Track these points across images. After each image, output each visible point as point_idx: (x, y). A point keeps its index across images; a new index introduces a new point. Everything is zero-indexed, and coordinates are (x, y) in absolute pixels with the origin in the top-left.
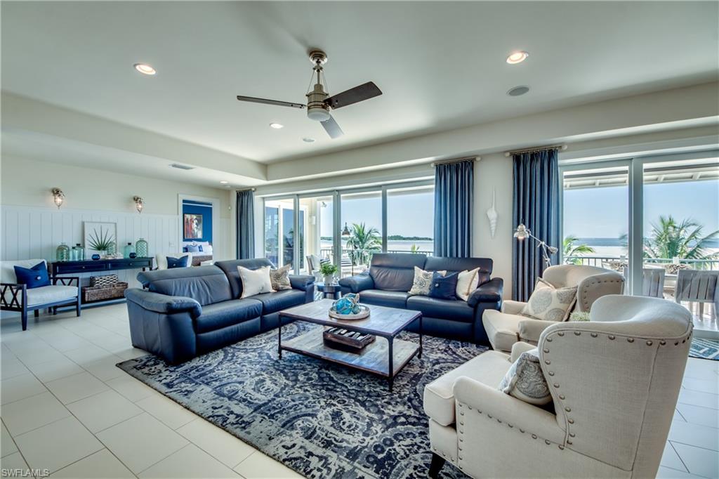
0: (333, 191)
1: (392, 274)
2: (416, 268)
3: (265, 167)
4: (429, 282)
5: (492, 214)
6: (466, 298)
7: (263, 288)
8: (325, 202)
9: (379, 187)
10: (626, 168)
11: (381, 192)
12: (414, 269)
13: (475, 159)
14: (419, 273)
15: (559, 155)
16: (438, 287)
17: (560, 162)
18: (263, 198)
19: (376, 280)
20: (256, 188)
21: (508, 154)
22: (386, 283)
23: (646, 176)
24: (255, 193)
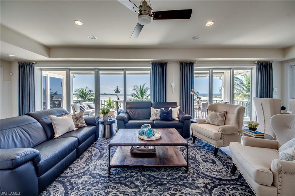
0: (95, 69)
1: (138, 111)
2: (151, 108)
3: (49, 49)
4: (159, 114)
5: (173, 85)
6: (177, 119)
7: (70, 128)
8: (74, 75)
9: (122, 70)
10: (208, 72)
11: (123, 72)
12: (150, 108)
13: (167, 62)
14: (153, 110)
15: (194, 65)
16: (166, 116)
17: (195, 67)
18: (41, 69)
19: (131, 115)
20: (37, 62)
21: (179, 62)
22: (136, 116)
23: (214, 75)
24: (35, 65)
